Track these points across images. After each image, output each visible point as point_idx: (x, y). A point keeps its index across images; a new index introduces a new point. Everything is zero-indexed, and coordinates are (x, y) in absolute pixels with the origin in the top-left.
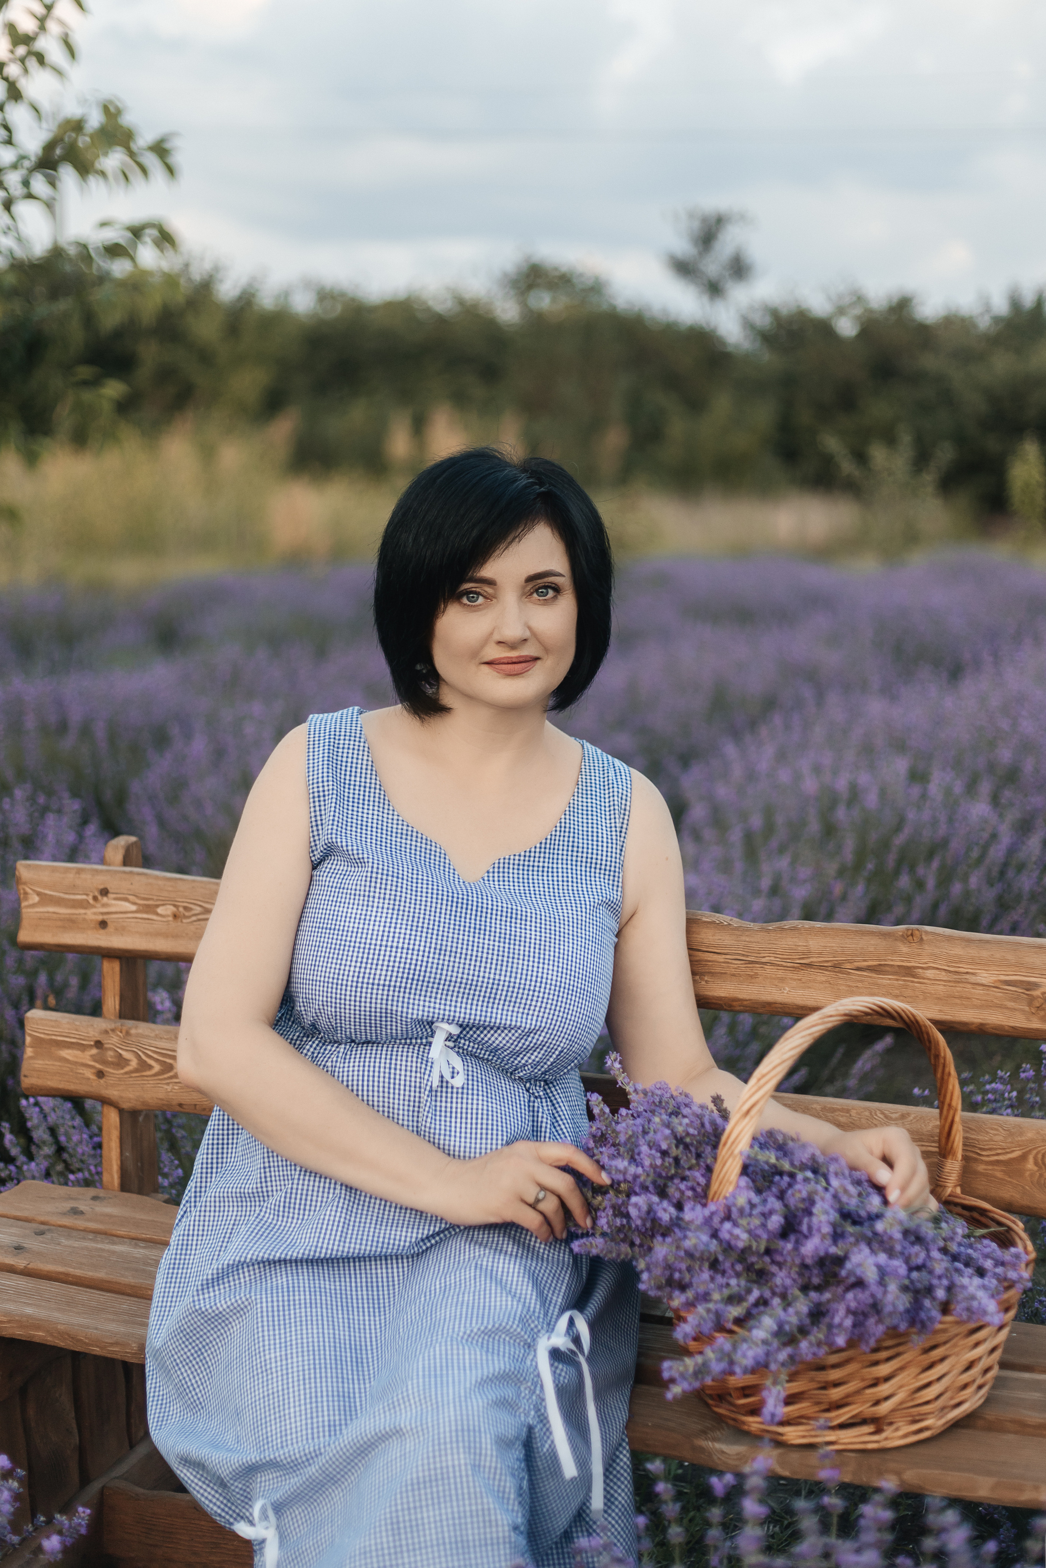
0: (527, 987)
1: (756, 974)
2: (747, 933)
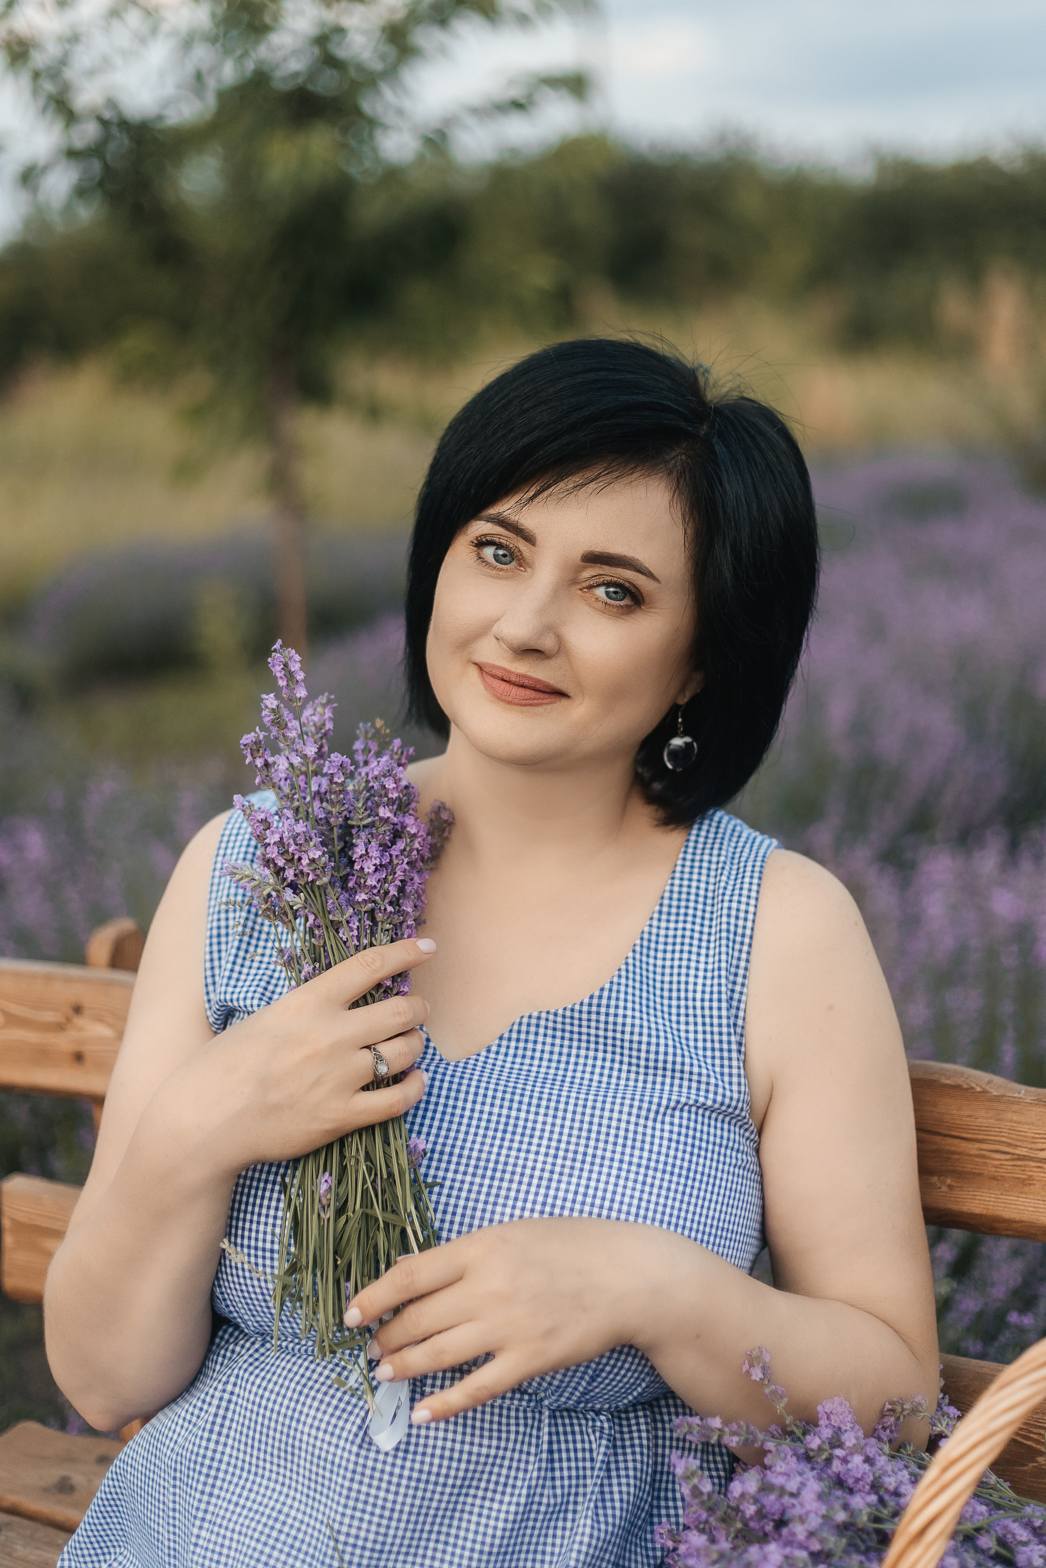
1: (1030, 1178)
2: (1015, 1107)
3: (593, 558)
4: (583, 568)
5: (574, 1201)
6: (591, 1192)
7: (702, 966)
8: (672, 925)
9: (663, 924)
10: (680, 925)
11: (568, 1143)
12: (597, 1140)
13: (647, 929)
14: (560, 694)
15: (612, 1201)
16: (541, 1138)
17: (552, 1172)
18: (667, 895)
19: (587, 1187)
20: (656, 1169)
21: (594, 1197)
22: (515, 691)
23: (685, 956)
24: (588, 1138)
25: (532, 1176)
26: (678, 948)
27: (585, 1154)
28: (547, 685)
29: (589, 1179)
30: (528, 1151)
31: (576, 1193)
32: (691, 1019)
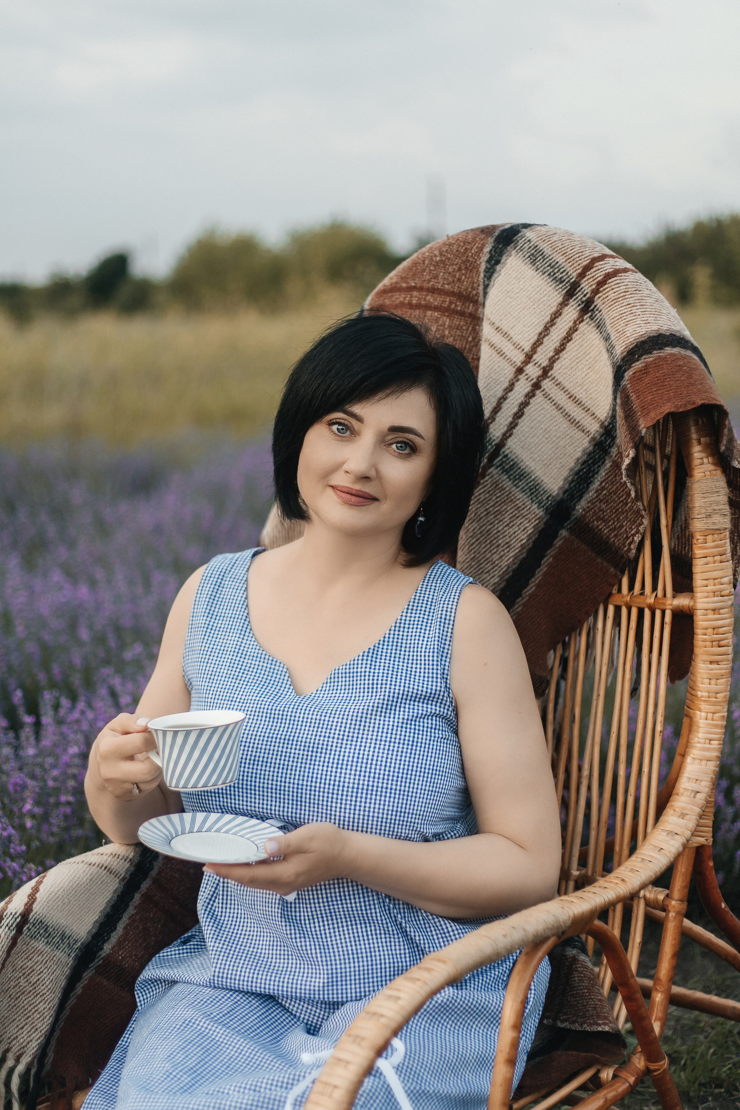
0: (326, 790)
3: (394, 429)
4: (388, 435)
5: (352, 761)
6: (361, 756)
7: (426, 636)
8: (413, 615)
9: (409, 615)
10: (417, 615)
11: (349, 732)
12: (364, 730)
13: (399, 617)
14: (375, 499)
15: (372, 760)
16: (335, 730)
17: (341, 747)
18: (412, 600)
19: (359, 754)
20: (395, 742)
21: (363, 758)
22: (354, 499)
23: (419, 630)
24: (359, 729)
25: (331, 750)
26: (415, 626)
27: (358, 737)
28: (369, 495)
29: (360, 750)
30: (329, 737)
31: (353, 757)
32: (419, 662)
